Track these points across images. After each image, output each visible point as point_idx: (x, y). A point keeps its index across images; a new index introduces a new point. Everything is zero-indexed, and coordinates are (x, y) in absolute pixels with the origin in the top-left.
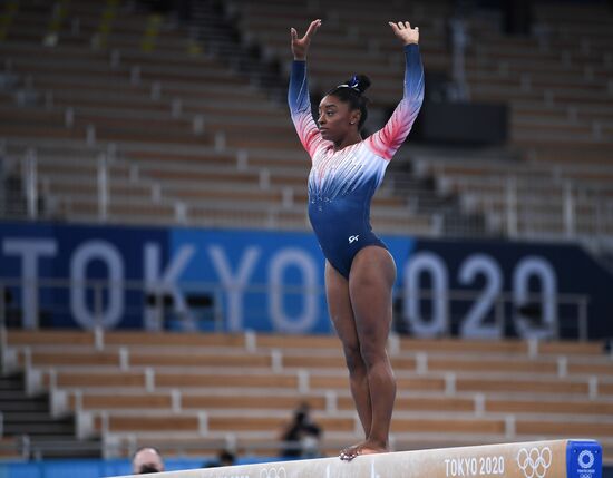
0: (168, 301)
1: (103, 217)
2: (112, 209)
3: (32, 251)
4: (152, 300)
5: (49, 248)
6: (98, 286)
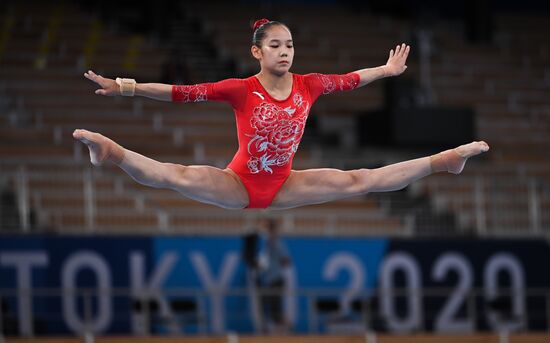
0: (154, 306)
1: (91, 228)
2: (99, 220)
3: (26, 262)
4: (138, 306)
5: (41, 259)
6: (87, 294)
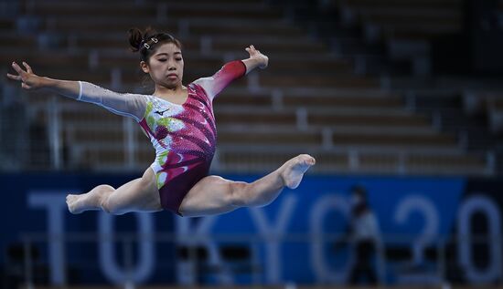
0: (202, 253)
1: (131, 166)
4: (184, 253)
6: (127, 239)
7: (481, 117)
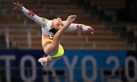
0: (50, 73)
1: (30, 47)
2: (32, 45)
3: (8, 59)
4: (45, 73)
5: (13, 57)
6: (28, 69)
7: (132, 33)
